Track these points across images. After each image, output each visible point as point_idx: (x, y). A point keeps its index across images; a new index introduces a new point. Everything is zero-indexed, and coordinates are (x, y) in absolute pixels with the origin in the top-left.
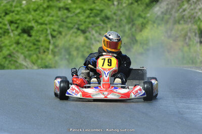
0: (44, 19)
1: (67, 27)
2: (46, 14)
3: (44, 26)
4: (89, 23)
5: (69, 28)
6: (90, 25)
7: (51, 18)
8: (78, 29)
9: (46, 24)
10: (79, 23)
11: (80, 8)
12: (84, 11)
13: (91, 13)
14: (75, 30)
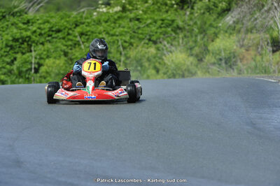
0: (115, 30)
1: (138, 37)
2: (117, 25)
3: (115, 38)
4: (161, 33)
5: (141, 39)
6: (162, 36)
7: (122, 29)
8: (150, 40)
9: (117, 36)
10: (151, 34)
11: (151, 18)
12: (155, 22)
13: (162, 24)
14: (147, 41)
